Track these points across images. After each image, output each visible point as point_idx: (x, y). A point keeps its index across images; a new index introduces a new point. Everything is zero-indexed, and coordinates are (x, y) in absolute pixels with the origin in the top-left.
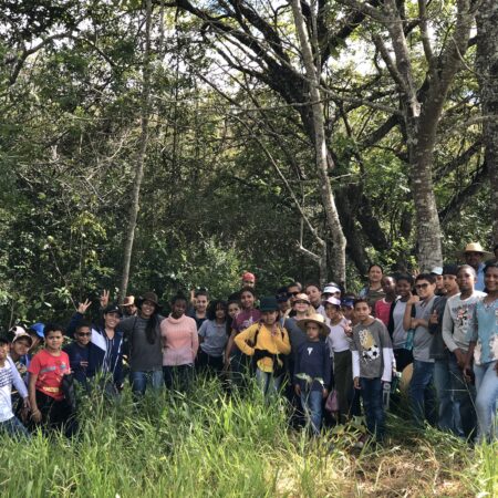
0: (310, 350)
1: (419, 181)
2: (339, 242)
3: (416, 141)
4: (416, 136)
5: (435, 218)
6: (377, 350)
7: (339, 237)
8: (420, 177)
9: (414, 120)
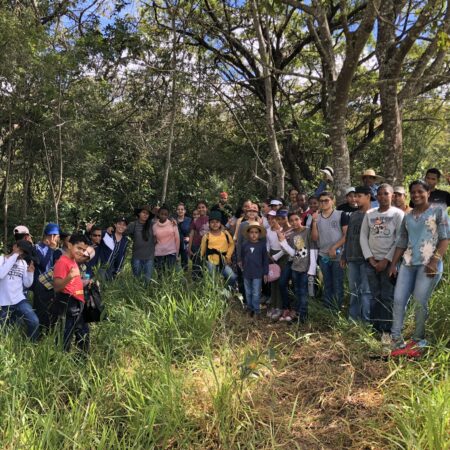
0: (252, 249)
1: (336, 128)
2: (280, 172)
3: (334, 98)
4: (334, 94)
5: (347, 154)
6: (306, 251)
7: (280, 169)
8: (337, 125)
9: (333, 84)
